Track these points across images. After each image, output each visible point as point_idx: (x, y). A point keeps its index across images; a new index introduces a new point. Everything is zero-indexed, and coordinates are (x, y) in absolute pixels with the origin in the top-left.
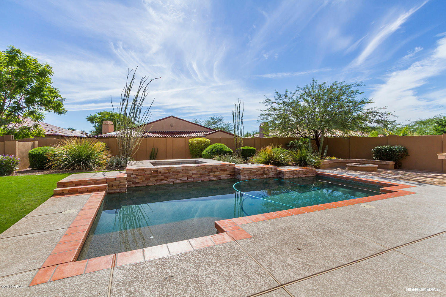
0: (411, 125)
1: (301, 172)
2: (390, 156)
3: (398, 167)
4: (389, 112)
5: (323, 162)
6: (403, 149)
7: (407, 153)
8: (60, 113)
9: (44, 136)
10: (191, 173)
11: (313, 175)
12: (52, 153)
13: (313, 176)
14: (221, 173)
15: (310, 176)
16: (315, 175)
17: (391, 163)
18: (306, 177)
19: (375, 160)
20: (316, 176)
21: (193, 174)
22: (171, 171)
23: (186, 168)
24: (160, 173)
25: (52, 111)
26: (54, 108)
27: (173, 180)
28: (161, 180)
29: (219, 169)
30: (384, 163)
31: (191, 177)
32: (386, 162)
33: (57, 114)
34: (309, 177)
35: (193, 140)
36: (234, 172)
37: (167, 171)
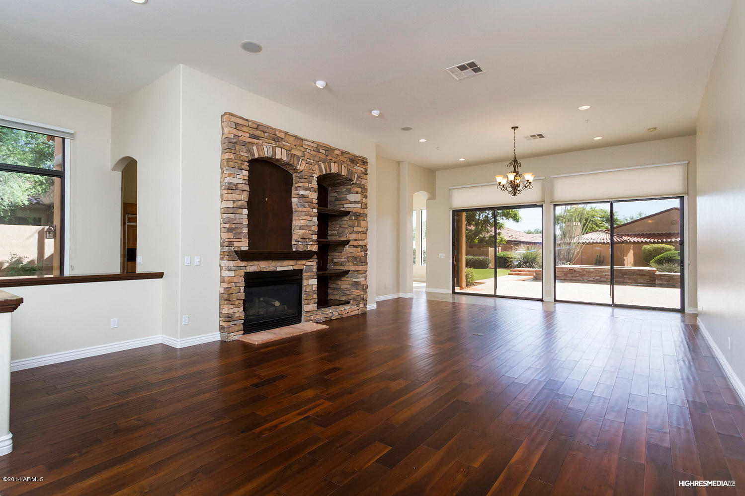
8: (517, 221)
9: (505, 243)
10: (604, 274)
12: (510, 256)
14: (638, 277)
21: (606, 275)
22: (585, 271)
23: (599, 270)
24: (575, 271)
25: (511, 220)
26: (512, 218)
27: (586, 278)
28: (577, 277)
29: (636, 273)
31: (605, 278)
33: (515, 222)
35: (648, 247)
36: (655, 278)
37: (581, 271)
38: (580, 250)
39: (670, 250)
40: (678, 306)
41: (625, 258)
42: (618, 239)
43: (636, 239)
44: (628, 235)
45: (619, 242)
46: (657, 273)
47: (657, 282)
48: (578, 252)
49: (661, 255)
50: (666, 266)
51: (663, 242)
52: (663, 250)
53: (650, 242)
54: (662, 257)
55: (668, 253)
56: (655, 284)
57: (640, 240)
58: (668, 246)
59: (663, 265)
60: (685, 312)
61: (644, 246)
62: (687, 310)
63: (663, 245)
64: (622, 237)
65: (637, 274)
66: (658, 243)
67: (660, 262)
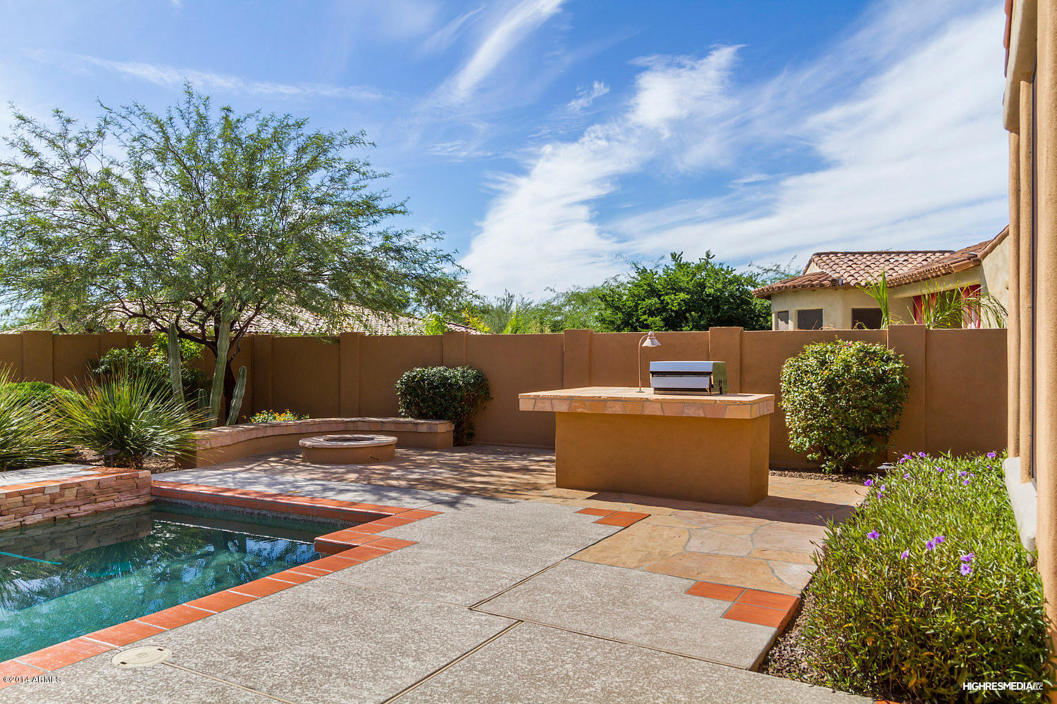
0: (555, 303)
1: (70, 495)
2: (441, 405)
3: (464, 439)
4: (444, 253)
5: (204, 439)
6: (476, 377)
7: (487, 393)
11: (137, 501)
13: (134, 506)
15: (118, 505)
16: (148, 498)
17: (443, 427)
18: (96, 513)
19: (404, 417)
20: (148, 504)
30: (424, 429)
32: (428, 423)
34: (112, 511)
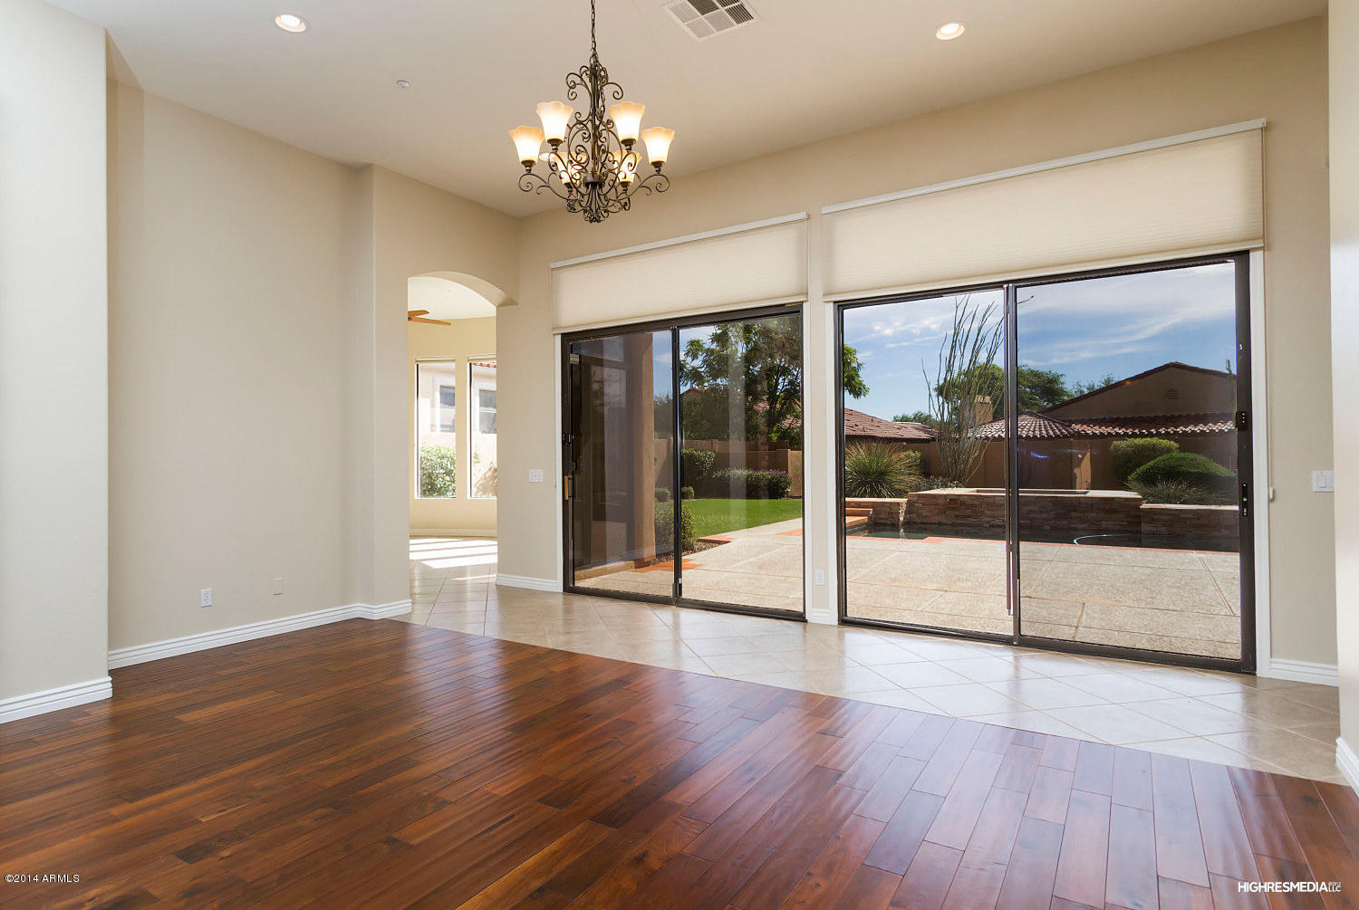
10: (1026, 509)
21: (1029, 512)
24: (963, 503)
28: (965, 516)
31: (1026, 518)
35: (1122, 444)
36: (1139, 517)
37: (976, 502)
38: (979, 455)
39: (1169, 450)
40: (1234, 652)
41: (1076, 471)
42: (1064, 431)
43: (1097, 430)
44: (1083, 422)
45: (1065, 436)
46: (1145, 506)
47: (1145, 527)
48: (977, 459)
49: (1151, 463)
50: (1161, 487)
51: (1150, 435)
52: (1154, 451)
53: (1126, 435)
54: (1152, 468)
55: (1165, 457)
56: (1139, 532)
57: (1105, 430)
58: (1165, 442)
59: (1156, 486)
60: (1259, 672)
61: (1115, 442)
62: (1266, 666)
63: (1155, 440)
64: (1070, 426)
65: (1099, 509)
66: (1142, 436)
67: (1149, 480)
